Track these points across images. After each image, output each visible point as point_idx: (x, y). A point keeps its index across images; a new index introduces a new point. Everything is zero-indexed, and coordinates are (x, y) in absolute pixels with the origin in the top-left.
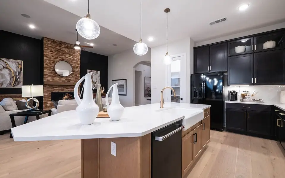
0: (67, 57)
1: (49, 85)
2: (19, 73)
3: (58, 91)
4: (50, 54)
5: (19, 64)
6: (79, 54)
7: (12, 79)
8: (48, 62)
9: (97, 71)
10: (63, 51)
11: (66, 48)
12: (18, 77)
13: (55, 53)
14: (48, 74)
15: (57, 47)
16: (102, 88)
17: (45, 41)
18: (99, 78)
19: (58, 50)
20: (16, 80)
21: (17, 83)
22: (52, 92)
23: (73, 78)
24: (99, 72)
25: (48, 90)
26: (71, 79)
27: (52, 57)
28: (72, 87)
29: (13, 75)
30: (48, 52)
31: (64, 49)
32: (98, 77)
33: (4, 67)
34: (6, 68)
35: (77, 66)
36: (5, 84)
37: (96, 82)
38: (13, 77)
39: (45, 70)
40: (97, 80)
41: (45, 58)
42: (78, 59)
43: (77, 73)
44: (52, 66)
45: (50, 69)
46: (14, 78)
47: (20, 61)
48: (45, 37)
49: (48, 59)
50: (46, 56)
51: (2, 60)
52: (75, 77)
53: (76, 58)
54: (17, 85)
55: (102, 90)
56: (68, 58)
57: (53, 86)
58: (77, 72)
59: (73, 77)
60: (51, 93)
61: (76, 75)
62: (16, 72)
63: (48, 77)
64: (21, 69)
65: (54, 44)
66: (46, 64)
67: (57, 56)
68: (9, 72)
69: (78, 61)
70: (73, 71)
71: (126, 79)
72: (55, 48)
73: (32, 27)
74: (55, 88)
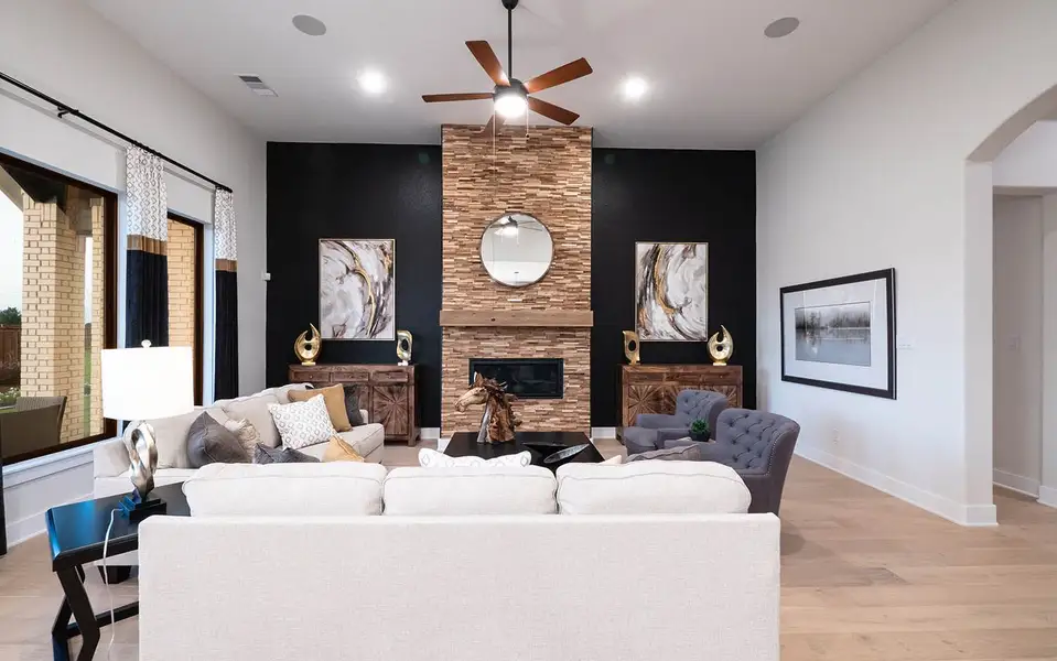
0: (529, 191)
1: (461, 329)
2: (386, 286)
3: (495, 355)
4: (464, 193)
5: (385, 254)
6: (584, 165)
7: (368, 309)
8: (457, 228)
9: (689, 245)
10: (513, 166)
11: (527, 150)
12: (381, 303)
13: (483, 184)
14: (457, 280)
15: (489, 157)
16: (720, 339)
17: (448, 141)
18: (703, 280)
19: (492, 168)
20: (379, 311)
21: (380, 324)
22: (472, 360)
23: (556, 293)
24: (702, 249)
25: (459, 349)
26: (549, 294)
27: (472, 205)
28: (551, 338)
29: (370, 294)
30: (458, 185)
31: (520, 158)
32: (697, 274)
33: (348, 269)
34: (354, 271)
35: (576, 227)
36: (352, 327)
37: (687, 302)
38: (370, 302)
39: (447, 264)
40: (688, 295)
41: (447, 213)
42: (583, 193)
43: (578, 264)
44: (473, 245)
45: (464, 258)
46: (374, 306)
47: (388, 243)
48: (450, 126)
49: (456, 214)
50: (452, 206)
51: (344, 246)
52: (568, 283)
53: (570, 189)
54: (380, 330)
55: (720, 348)
56: (533, 195)
57: (475, 333)
58: (575, 259)
59: (560, 288)
60: (468, 362)
61: (572, 274)
62: (377, 284)
63: (459, 294)
64: (390, 270)
65: (479, 147)
66: (450, 241)
67: (490, 196)
68: (360, 285)
69: (583, 202)
70: (558, 254)
71: (888, 275)
72: (483, 160)
73: (373, 83)
74: (483, 339)
